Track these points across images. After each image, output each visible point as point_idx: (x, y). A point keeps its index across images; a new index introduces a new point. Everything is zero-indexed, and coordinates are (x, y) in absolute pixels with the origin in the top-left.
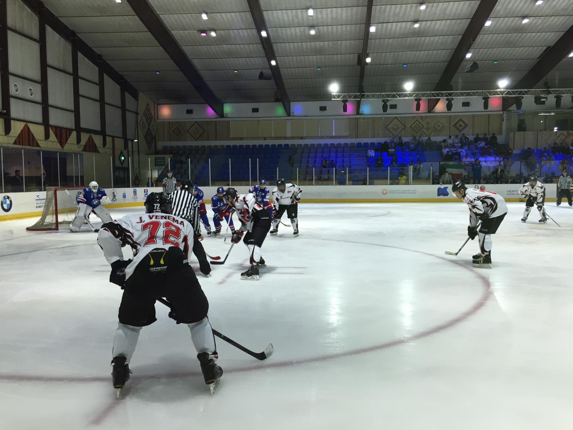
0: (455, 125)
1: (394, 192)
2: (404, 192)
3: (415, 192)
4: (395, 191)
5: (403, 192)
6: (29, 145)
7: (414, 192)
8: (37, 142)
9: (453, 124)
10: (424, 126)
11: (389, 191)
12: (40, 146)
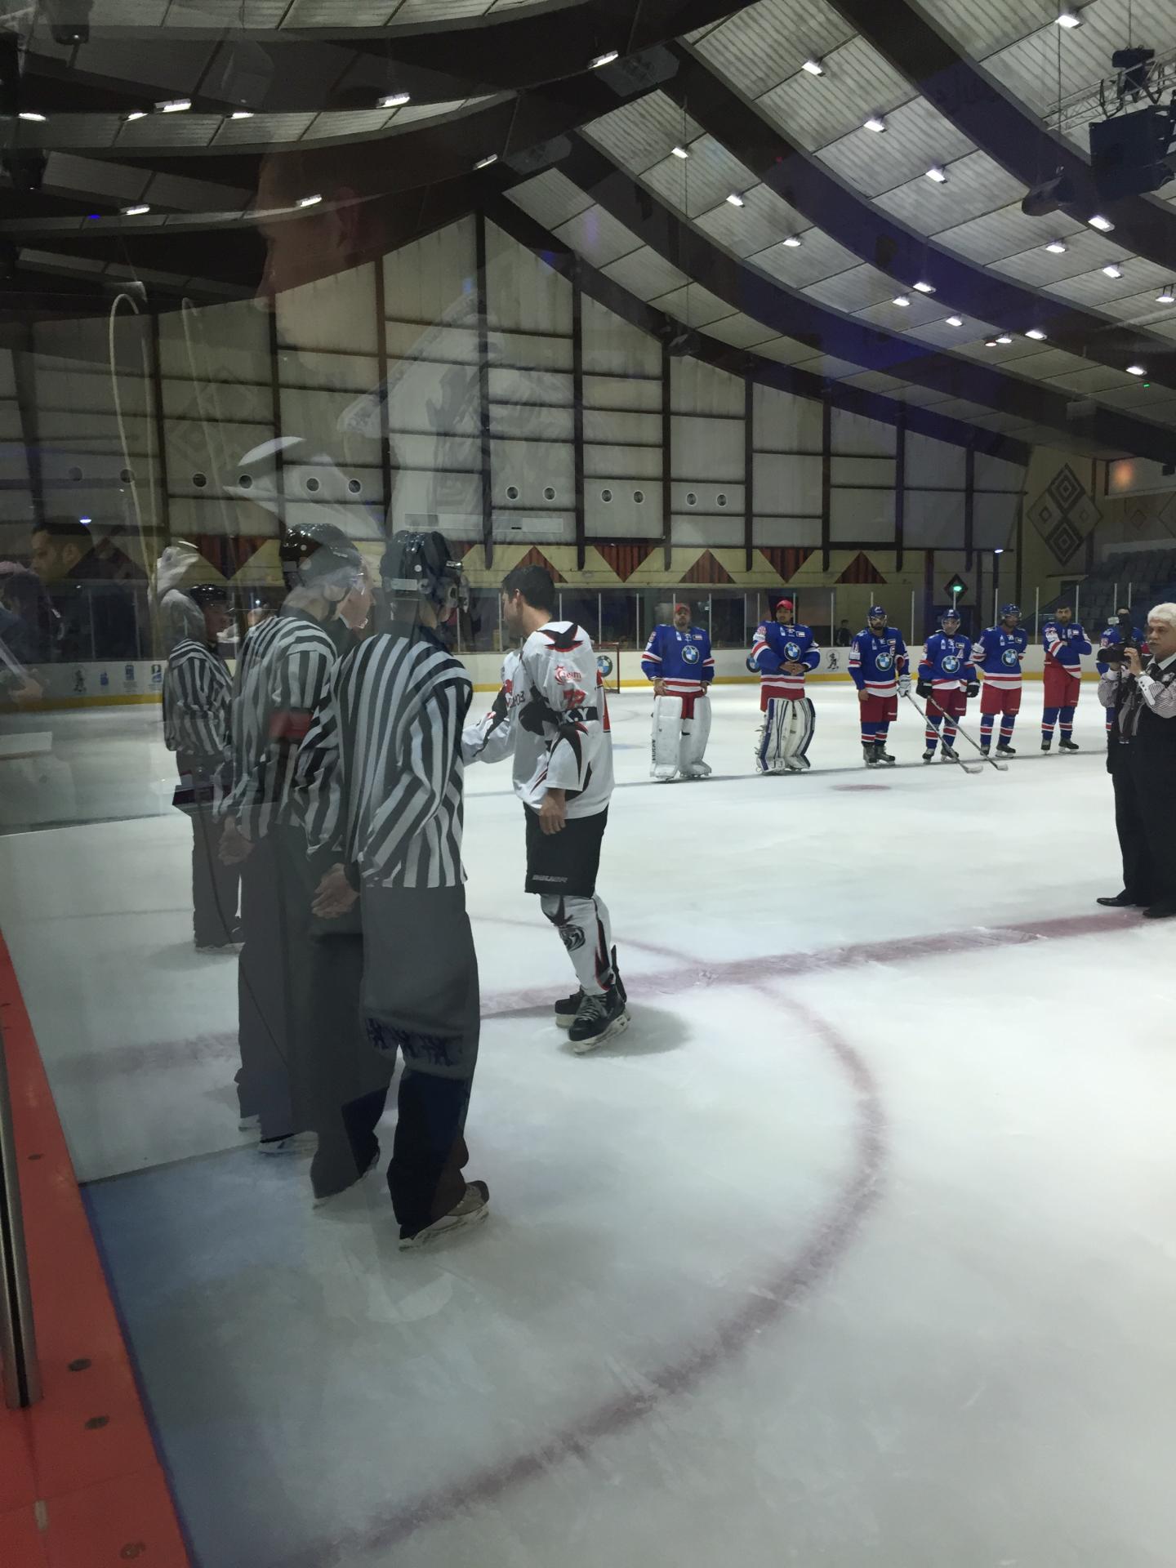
6: (712, 581)
8: (729, 576)
12: (734, 582)
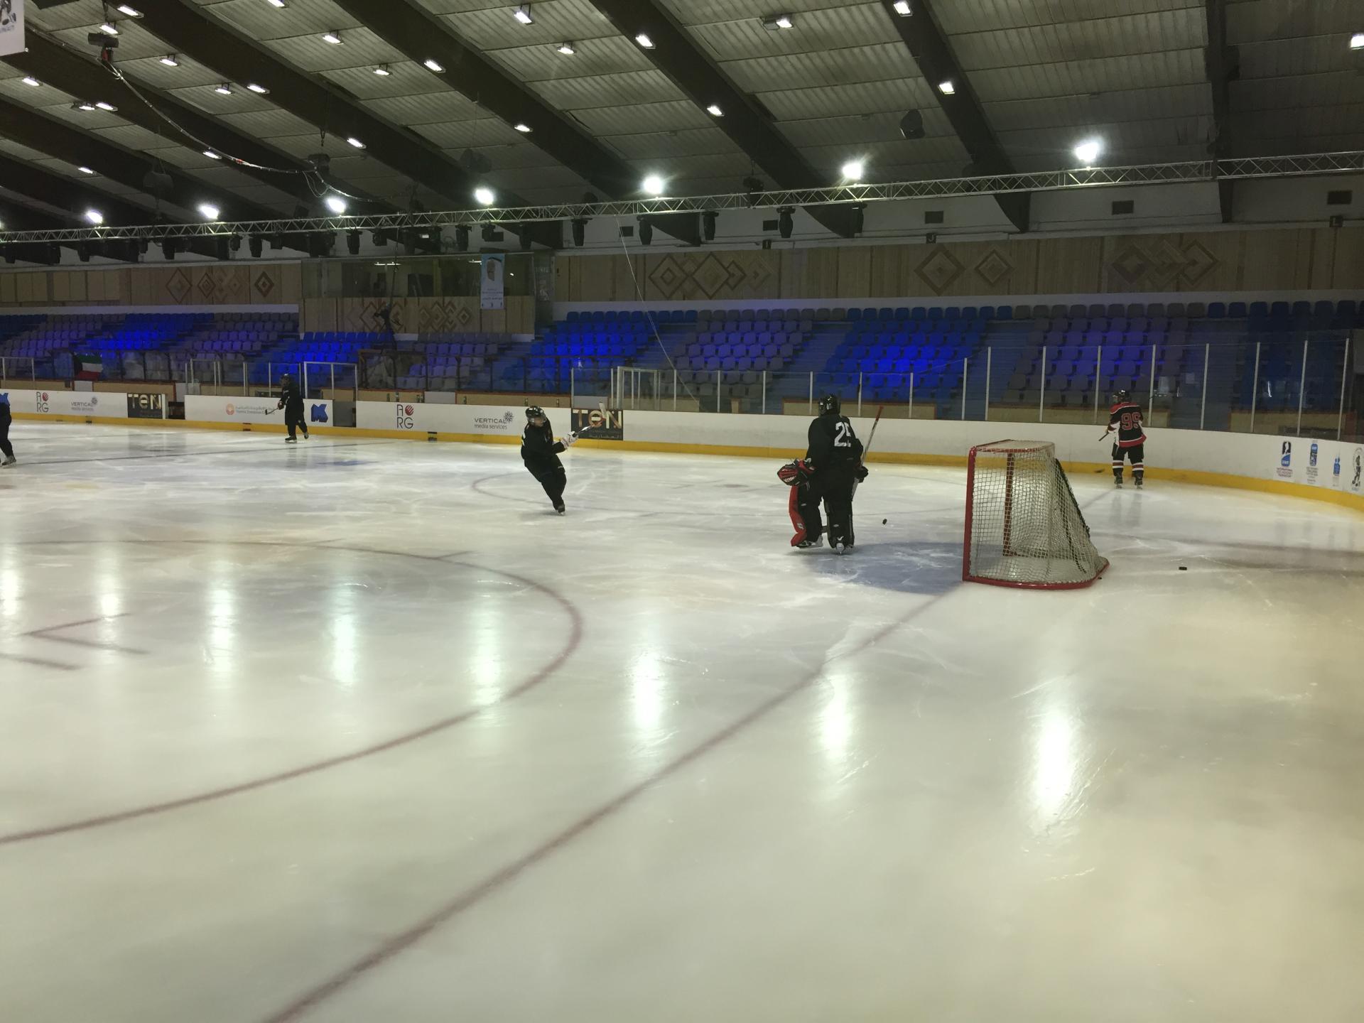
0: (256, 285)
9: (253, 282)
10: (215, 286)
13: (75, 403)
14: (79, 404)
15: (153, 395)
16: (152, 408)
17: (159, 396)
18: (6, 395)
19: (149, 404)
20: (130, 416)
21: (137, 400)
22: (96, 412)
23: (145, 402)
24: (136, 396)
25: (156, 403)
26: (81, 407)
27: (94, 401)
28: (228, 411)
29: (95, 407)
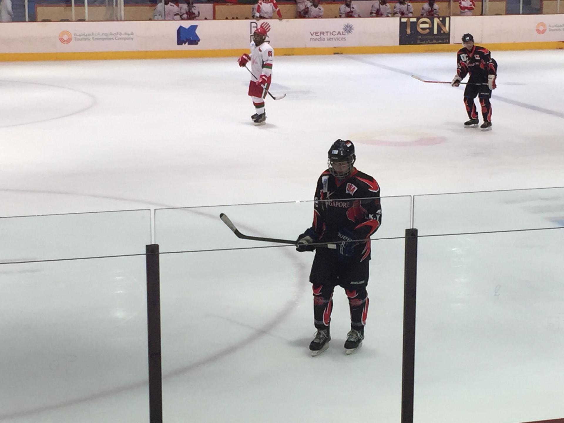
1: (85, 38)
2: (107, 37)
3: (131, 36)
4: (89, 35)
5: (105, 37)
7: (129, 37)
11: (75, 34)
13: (316, 34)
14: (322, 33)
15: (439, 18)
16: (435, 32)
17: (447, 19)
18: (194, 27)
19: (431, 29)
20: (401, 43)
21: (414, 25)
22: (351, 41)
23: (427, 26)
24: (414, 20)
25: (443, 28)
26: (325, 36)
27: (348, 29)
28: (538, 31)
29: (347, 36)
